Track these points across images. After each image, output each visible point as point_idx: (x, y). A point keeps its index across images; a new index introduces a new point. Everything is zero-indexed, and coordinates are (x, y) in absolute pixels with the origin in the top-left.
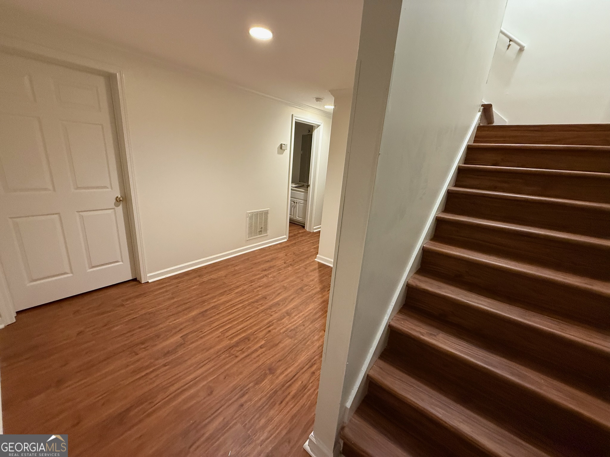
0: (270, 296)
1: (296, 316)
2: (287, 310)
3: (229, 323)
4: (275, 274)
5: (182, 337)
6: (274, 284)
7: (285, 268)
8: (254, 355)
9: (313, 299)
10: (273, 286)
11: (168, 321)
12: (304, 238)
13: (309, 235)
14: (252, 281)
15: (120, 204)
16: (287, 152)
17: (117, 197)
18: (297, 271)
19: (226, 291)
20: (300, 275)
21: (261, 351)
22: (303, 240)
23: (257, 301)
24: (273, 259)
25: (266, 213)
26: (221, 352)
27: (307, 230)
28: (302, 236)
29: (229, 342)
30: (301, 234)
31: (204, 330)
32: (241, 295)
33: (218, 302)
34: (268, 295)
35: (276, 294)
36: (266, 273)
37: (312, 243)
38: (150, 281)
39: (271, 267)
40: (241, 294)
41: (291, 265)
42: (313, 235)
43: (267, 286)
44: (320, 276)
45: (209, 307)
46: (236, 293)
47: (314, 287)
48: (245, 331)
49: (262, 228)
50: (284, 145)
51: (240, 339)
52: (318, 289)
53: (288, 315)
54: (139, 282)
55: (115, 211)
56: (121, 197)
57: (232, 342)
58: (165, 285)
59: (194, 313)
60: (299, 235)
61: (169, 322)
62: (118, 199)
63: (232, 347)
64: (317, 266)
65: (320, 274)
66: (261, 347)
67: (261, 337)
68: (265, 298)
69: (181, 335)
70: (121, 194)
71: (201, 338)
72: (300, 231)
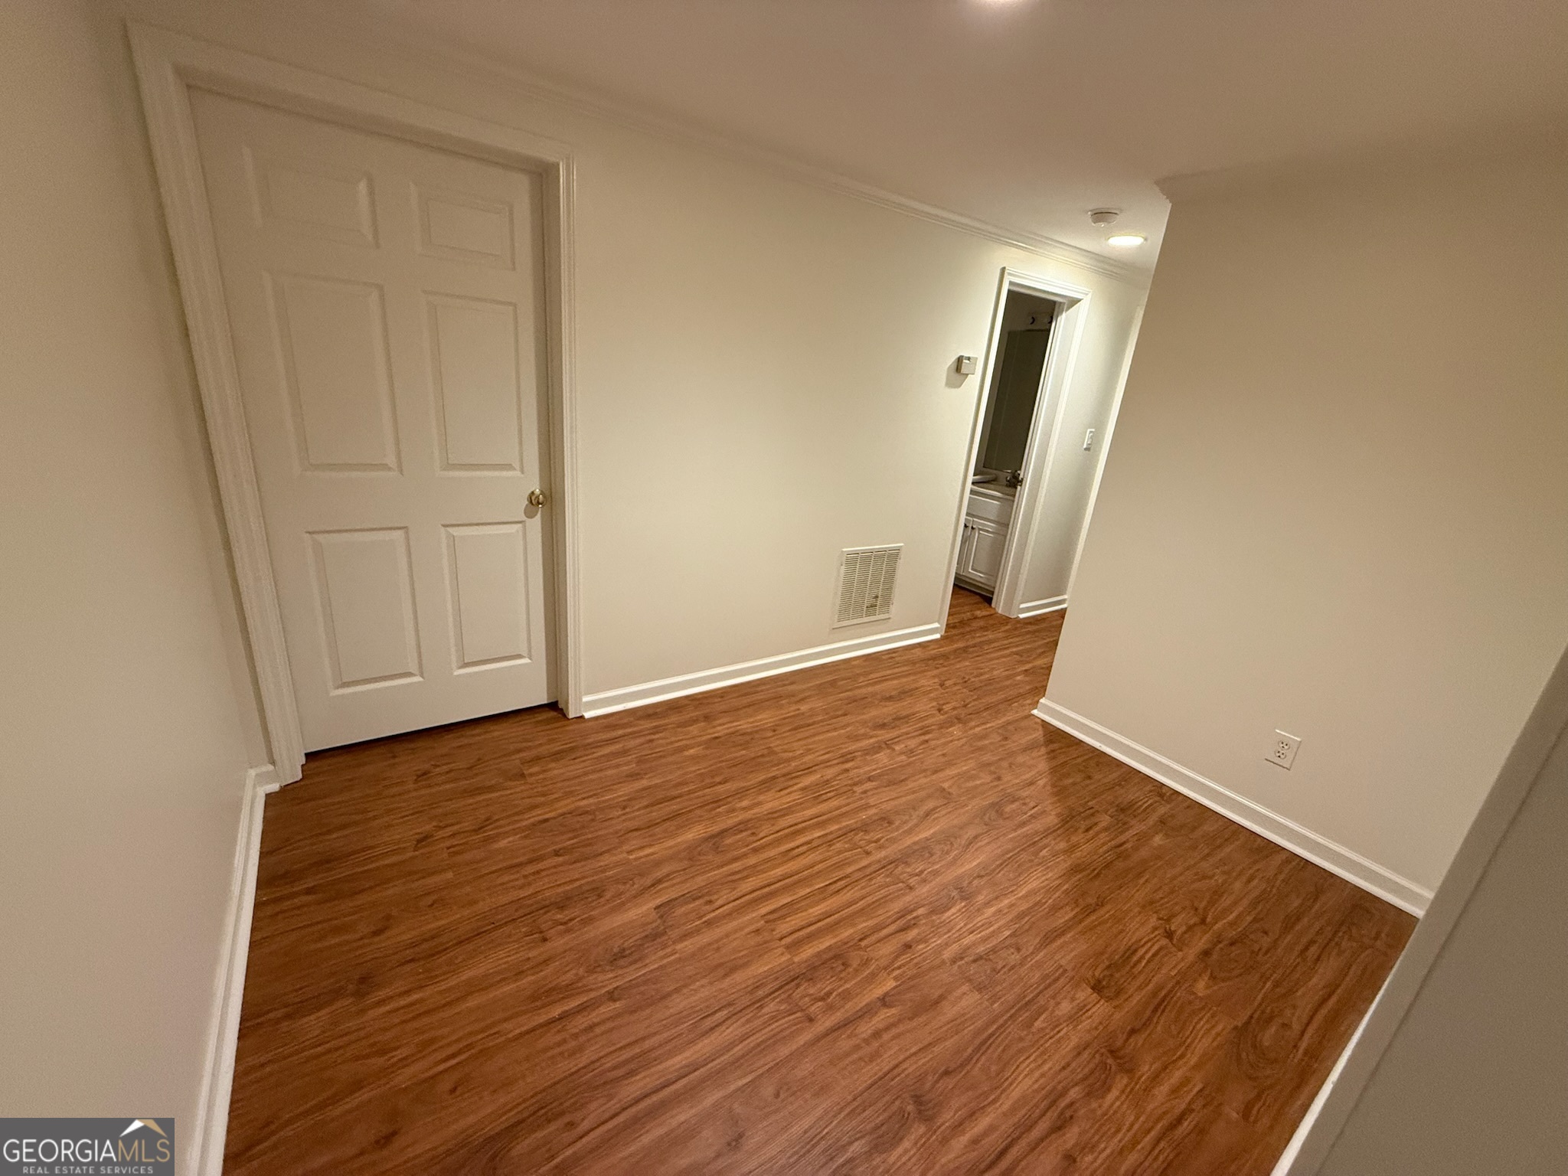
0: (905, 818)
1: (988, 904)
2: (960, 878)
3: (786, 889)
4: (912, 743)
5: (657, 908)
6: (913, 775)
7: (942, 726)
8: (866, 1029)
9: (1038, 854)
10: (911, 785)
11: (625, 848)
12: (991, 636)
13: (1007, 627)
14: (847, 758)
15: (537, 512)
16: (972, 383)
17: (533, 493)
18: (980, 744)
19: (774, 778)
20: (987, 757)
21: (885, 1015)
22: (990, 642)
23: (864, 828)
24: (904, 694)
25: (893, 556)
26: (767, 990)
27: (1000, 612)
28: (984, 629)
29: (787, 957)
30: (982, 623)
31: (716, 897)
32: (818, 799)
33: (756, 810)
34: (897, 813)
35: (921, 812)
36: (885, 735)
37: (1016, 653)
38: (588, 715)
39: (899, 720)
40: (816, 794)
41: (959, 719)
42: (1016, 629)
43: (891, 779)
44: (1053, 770)
45: (730, 822)
46: (803, 789)
47: (1039, 807)
48: (831, 929)
49: (877, 597)
50: (969, 359)
51: (819, 954)
52: (1051, 819)
53: (963, 899)
54: (565, 716)
55: (524, 527)
56: (542, 493)
57: (796, 959)
58: (620, 732)
59: (691, 835)
60: (976, 624)
61: (629, 852)
62: (533, 498)
63: (796, 979)
64: (1039, 734)
65: (1055, 763)
66: (884, 1001)
67: (883, 962)
68: (886, 820)
69: (658, 902)
70: (541, 486)
71: (709, 924)
72: (978, 613)
